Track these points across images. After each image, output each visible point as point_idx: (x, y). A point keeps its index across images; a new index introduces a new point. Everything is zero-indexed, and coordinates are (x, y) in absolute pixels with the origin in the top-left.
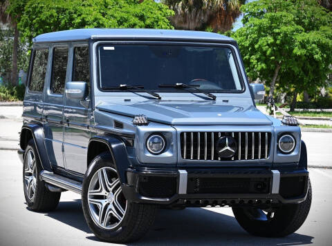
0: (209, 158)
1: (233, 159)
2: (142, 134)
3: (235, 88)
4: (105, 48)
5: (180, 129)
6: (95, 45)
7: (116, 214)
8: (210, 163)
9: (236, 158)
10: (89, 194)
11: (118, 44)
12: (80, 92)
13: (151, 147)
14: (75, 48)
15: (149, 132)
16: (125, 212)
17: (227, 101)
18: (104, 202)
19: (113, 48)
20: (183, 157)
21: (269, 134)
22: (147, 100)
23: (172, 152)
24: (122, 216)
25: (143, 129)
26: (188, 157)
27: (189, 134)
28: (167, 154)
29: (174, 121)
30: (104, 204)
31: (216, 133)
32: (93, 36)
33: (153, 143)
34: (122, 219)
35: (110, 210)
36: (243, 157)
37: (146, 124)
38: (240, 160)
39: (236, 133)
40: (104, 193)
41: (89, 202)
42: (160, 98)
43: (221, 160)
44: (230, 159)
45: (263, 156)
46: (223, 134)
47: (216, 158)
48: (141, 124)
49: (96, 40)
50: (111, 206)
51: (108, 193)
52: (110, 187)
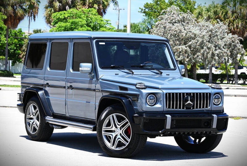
0: (180, 108)
1: (192, 108)
2: (144, 95)
3: (170, 67)
4: (100, 43)
5: (165, 91)
6: (94, 41)
7: (123, 141)
8: (180, 111)
9: (193, 108)
10: (103, 129)
11: (107, 41)
12: (89, 69)
13: (149, 102)
14: (75, 43)
15: (148, 93)
16: (130, 140)
17: (169, 75)
18: (114, 134)
19: (104, 43)
20: (167, 107)
21: (210, 94)
22: (126, 74)
23: (161, 104)
24: (127, 142)
25: (144, 91)
26: (169, 107)
27: (170, 94)
28: (158, 105)
29: (160, 86)
30: (114, 135)
31: (183, 94)
32: (92, 36)
33: (150, 99)
34: (128, 144)
35: (119, 138)
36: (197, 108)
37: (145, 88)
38: (195, 109)
39: (194, 94)
40: (114, 128)
41: (103, 134)
42: (133, 73)
43: (186, 109)
44: (190, 108)
45: (207, 107)
46: (187, 94)
47: (183, 108)
48: (142, 89)
49: (95, 38)
50: (119, 136)
51: (116, 129)
52: (119, 125)
